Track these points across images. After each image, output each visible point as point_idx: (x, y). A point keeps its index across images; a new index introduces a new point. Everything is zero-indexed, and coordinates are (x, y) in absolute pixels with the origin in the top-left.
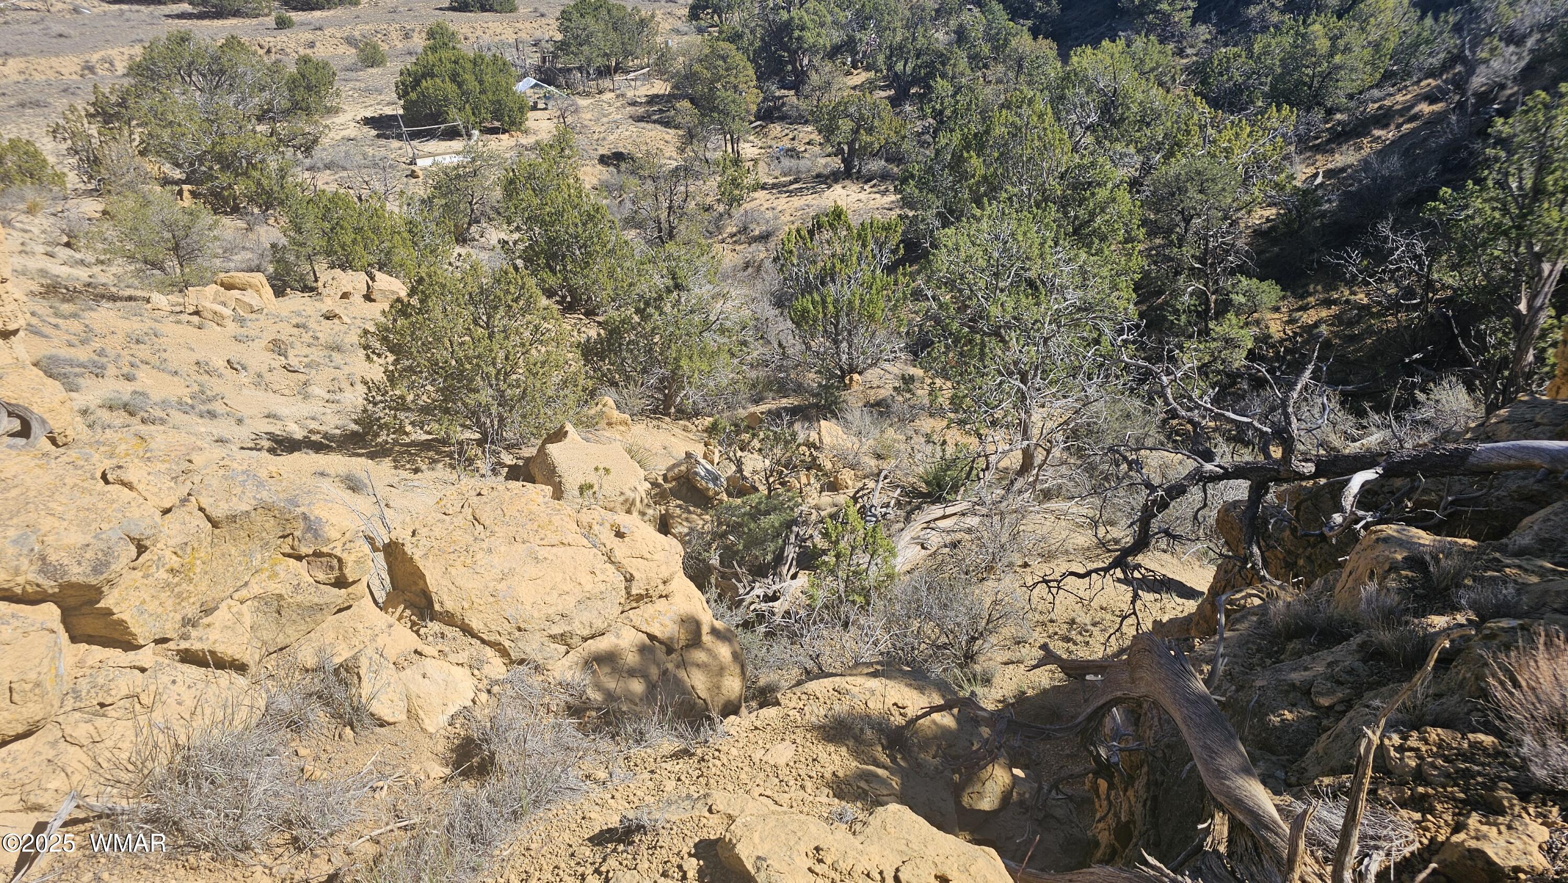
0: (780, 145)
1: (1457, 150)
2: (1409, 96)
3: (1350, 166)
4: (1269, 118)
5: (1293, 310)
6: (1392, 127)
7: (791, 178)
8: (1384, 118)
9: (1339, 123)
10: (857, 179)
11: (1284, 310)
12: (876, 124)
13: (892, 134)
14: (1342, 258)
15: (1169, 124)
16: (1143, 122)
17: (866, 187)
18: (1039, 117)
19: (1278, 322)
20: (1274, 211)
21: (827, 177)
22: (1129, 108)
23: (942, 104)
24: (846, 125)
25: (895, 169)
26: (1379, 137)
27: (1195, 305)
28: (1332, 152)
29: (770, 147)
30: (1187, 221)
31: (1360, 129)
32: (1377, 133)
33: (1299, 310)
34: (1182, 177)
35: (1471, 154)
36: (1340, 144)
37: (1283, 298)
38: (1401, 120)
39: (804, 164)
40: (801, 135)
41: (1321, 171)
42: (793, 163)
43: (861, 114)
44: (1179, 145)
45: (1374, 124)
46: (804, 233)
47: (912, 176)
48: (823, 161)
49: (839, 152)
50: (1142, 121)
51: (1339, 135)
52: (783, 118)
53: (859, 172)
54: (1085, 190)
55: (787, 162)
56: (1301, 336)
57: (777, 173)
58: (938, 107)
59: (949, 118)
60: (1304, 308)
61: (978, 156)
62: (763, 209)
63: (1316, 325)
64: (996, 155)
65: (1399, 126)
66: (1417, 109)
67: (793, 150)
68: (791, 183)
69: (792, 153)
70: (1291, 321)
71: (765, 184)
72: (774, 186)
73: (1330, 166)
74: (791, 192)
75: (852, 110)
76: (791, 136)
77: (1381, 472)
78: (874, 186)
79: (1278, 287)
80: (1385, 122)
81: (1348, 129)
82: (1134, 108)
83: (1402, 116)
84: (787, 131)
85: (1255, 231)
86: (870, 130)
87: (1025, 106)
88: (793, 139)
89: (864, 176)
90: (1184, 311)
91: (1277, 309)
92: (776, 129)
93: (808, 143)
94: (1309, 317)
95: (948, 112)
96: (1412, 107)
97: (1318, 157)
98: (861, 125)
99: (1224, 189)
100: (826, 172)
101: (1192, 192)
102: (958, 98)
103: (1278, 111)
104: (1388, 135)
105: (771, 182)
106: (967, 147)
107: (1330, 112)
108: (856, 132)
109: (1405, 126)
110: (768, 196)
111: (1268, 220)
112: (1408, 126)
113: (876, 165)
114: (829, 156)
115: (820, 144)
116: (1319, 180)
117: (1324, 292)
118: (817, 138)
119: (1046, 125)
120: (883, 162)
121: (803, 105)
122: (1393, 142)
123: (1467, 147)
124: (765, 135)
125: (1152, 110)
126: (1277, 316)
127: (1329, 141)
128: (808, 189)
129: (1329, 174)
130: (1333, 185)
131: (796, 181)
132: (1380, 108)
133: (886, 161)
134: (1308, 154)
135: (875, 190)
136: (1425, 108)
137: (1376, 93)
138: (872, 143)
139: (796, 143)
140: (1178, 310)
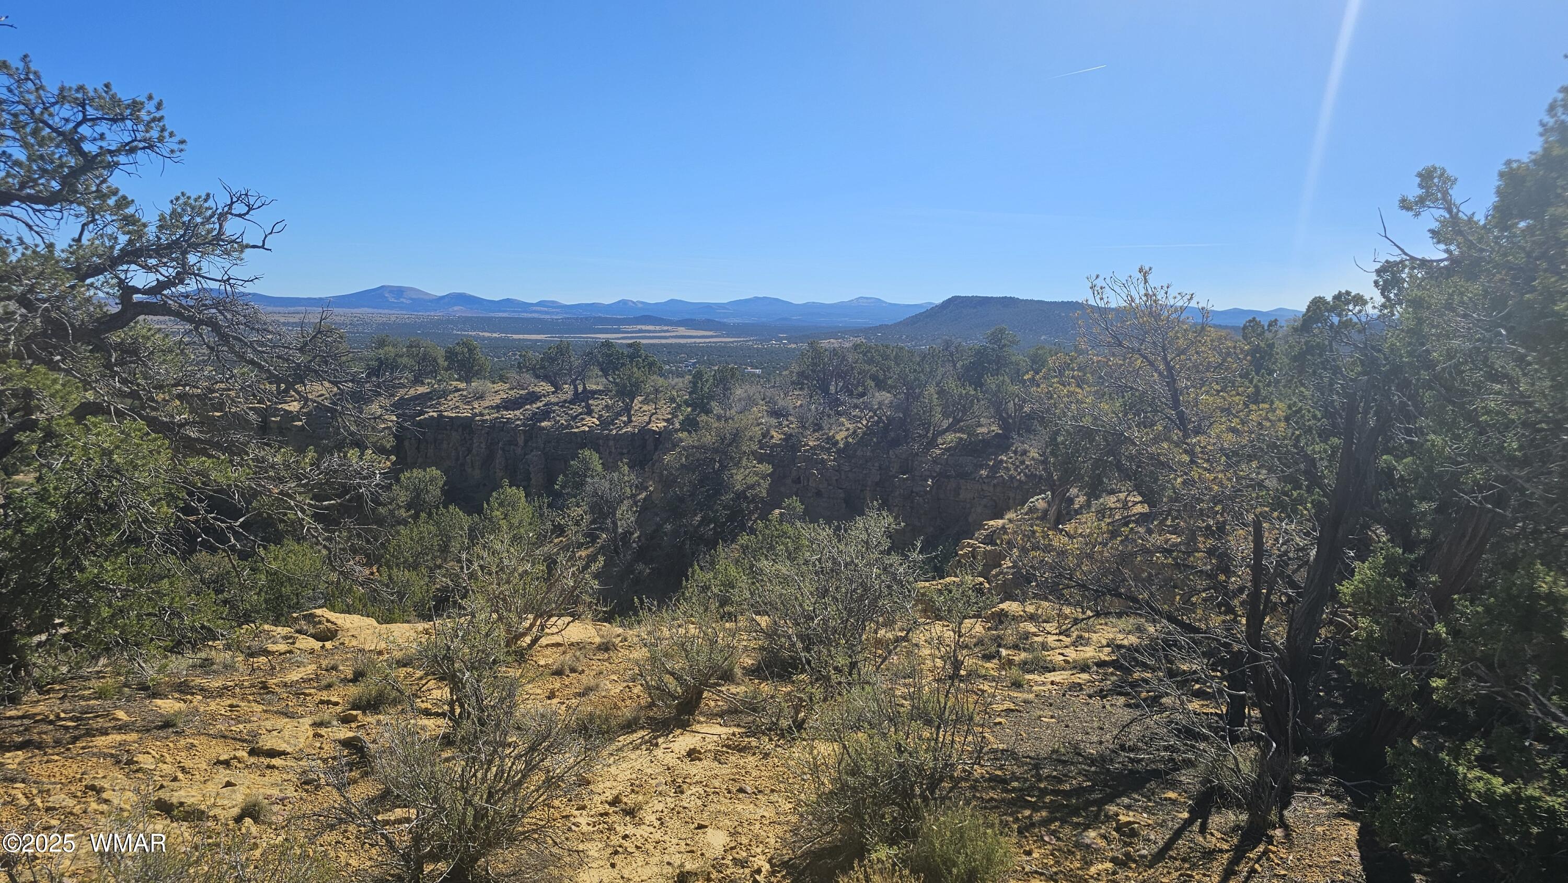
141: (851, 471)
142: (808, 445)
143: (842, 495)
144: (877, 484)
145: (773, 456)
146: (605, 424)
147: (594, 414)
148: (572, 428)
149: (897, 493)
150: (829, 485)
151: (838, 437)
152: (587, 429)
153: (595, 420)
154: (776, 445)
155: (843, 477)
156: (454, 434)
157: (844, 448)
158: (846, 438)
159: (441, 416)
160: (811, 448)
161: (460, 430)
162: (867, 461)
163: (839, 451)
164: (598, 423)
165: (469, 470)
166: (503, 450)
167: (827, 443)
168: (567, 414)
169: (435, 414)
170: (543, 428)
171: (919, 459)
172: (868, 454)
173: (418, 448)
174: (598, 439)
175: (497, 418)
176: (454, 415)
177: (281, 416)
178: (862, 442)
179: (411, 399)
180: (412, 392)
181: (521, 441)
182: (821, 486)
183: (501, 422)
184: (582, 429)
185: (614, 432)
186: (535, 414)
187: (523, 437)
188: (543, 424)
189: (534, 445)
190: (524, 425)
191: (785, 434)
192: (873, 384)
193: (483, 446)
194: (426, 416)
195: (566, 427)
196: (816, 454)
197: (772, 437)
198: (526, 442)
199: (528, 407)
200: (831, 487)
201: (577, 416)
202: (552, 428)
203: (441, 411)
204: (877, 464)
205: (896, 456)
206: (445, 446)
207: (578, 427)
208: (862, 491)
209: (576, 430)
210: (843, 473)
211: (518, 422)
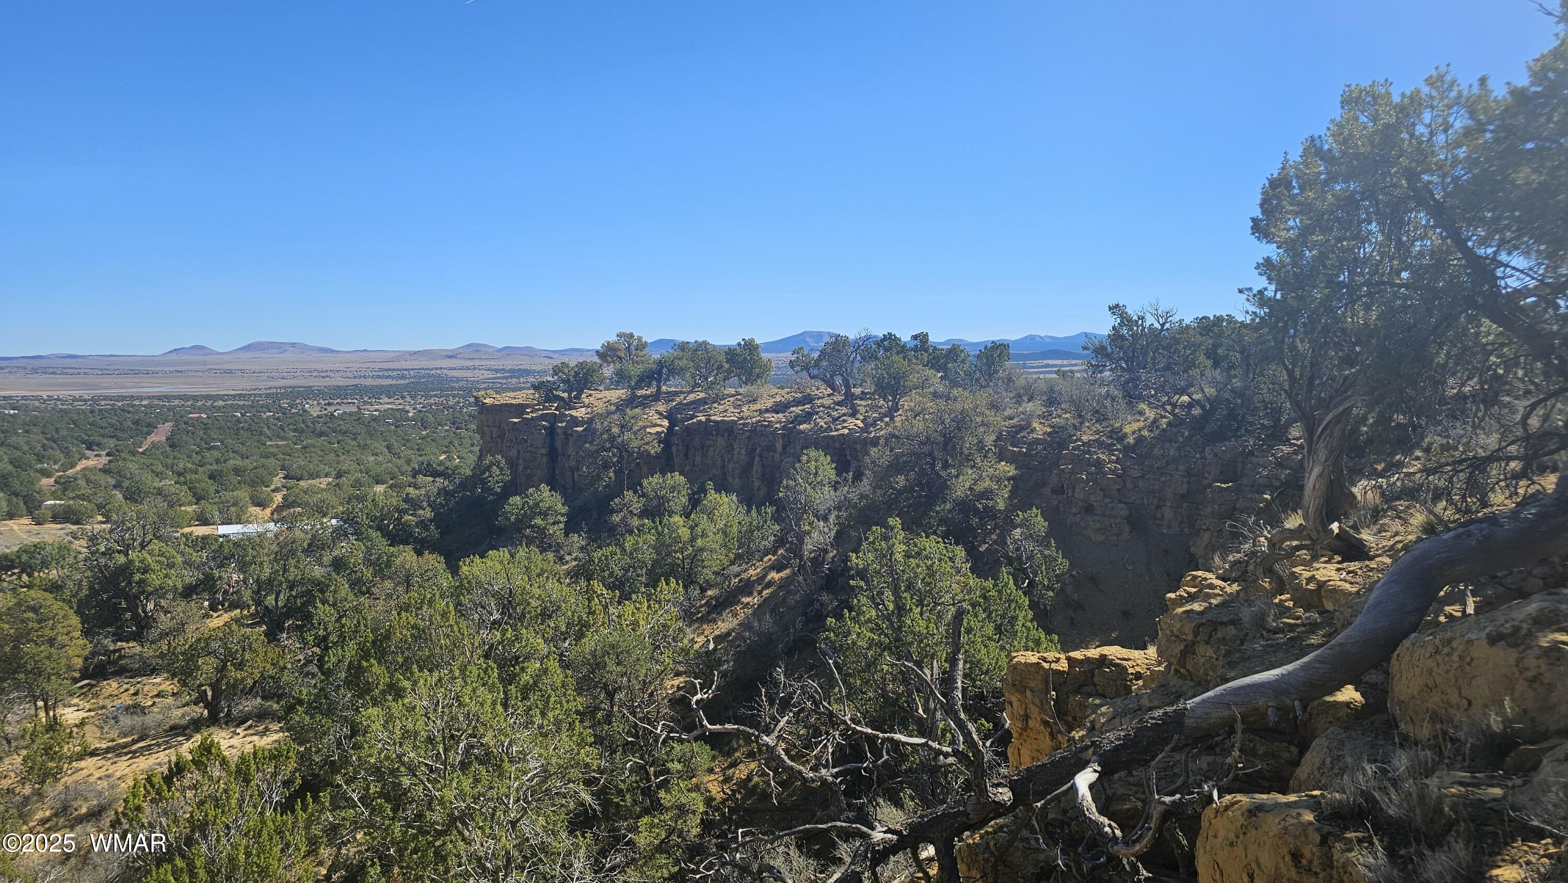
0: (117, 703)
1: (811, 602)
2: (759, 570)
3: (733, 630)
4: (661, 591)
5: (725, 768)
6: (755, 594)
7: (135, 737)
8: (747, 588)
9: (711, 598)
10: (226, 723)
11: (717, 770)
12: (247, 657)
13: (268, 666)
14: (754, 708)
15: (569, 613)
16: (545, 615)
17: (238, 731)
18: (442, 616)
19: (715, 783)
20: (682, 679)
21: (185, 728)
22: (529, 604)
23: (325, 629)
24: (207, 665)
25: (275, 706)
26: (748, 603)
27: (636, 782)
28: (715, 621)
29: (103, 707)
30: (611, 695)
31: (731, 599)
32: (745, 600)
33: (730, 767)
34: (599, 653)
35: (822, 605)
36: (720, 613)
37: (714, 758)
38: (760, 588)
39: (149, 720)
40: (146, 688)
41: (710, 638)
42: (137, 720)
43: (226, 648)
44: (587, 626)
45: (741, 594)
46: (157, 780)
47: (300, 702)
48: (179, 712)
49: (202, 697)
50: (543, 614)
51: (716, 607)
52: (122, 672)
53: (228, 714)
54: (513, 666)
55: (127, 721)
56: (740, 793)
57: (114, 734)
58: (321, 633)
59: (334, 643)
60: (734, 765)
61: (379, 663)
62: (92, 779)
63: (749, 778)
64: (400, 660)
65: (760, 593)
66: (769, 577)
67: (136, 706)
68: (134, 742)
69: (135, 709)
70: (727, 780)
71: (97, 749)
72: (108, 750)
73: (717, 633)
74: (135, 752)
75: (214, 645)
76: (132, 691)
77: (1099, 769)
78: (249, 727)
79: (708, 747)
80: (748, 591)
81: (721, 600)
82: (534, 603)
83: (759, 584)
84: (125, 686)
85: (670, 700)
86: (240, 666)
87: (425, 609)
88: (136, 694)
89: (235, 719)
90: (628, 790)
91: (711, 771)
92: (111, 686)
93: (158, 696)
94: (741, 772)
95: (333, 638)
96: (765, 576)
97: (705, 626)
98: (228, 659)
99: (638, 659)
100: (184, 722)
101: (611, 666)
102: (344, 620)
103: (667, 584)
104: (754, 600)
105: (104, 746)
106: (366, 656)
107: (703, 590)
108: (222, 669)
109: (765, 592)
110: (100, 764)
111: (679, 688)
112: (767, 591)
113: (250, 704)
114: (187, 704)
115: (174, 694)
116: (711, 646)
117: (746, 745)
118: (168, 686)
119: (452, 622)
120: (259, 700)
121: (149, 651)
122: (759, 606)
123: (818, 600)
124: (96, 695)
125: (551, 602)
126: (712, 777)
127: (709, 613)
128: (159, 745)
129: (718, 639)
130: (725, 649)
131: (141, 739)
132: (740, 581)
133: (263, 698)
134: (696, 626)
135: (250, 732)
136: (774, 575)
137: (736, 569)
138: (243, 679)
139: (140, 698)
140: (622, 790)
141: (1143, 477)
142: (1080, 440)
143: (1125, 513)
144: (1183, 497)
145: (1031, 456)
146: (868, 425)
147: (859, 416)
148: (831, 431)
149: (1209, 510)
150: (1105, 496)
151: (1127, 429)
152: (846, 431)
153: (859, 422)
154: (1037, 441)
155: (1129, 486)
156: (720, 439)
157: (1135, 445)
158: (1140, 430)
159: (709, 420)
160: (1084, 444)
161: (726, 435)
162: (1168, 463)
163: (1127, 449)
164: (862, 425)
165: (730, 479)
166: (761, 456)
167: (1111, 437)
168: (830, 415)
169: (703, 419)
170: (802, 432)
171: (1255, 460)
172: (1172, 453)
173: (686, 455)
174: (856, 443)
175: (759, 421)
176: (719, 419)
177: (568, 422)
178: (1165, 437)
179: (686, 404)
180: (691, 397)
181: (779, 446)
182: (1092, 498)
183: (762, 426)
184: (841, 432)
185: (873, 435)
186: (797, 416)
187: (781, 441)
188: (801, 427)
189: (792, 451)
190: (783, 428)
191: (1053, 427)
192: (1209, 363)
193: (743, 452)
194: (695, 420)
195: (825, 431)
196: (1089, 452)
197: (1033, 430)
198: (784, 447)
199: (794, 409)
200: (1107, 500)
201: (839, 417)
202: (810, 431)
203: (710, 415)
204: (1182, 468)
205: (1216, 455)
206: (711, 453)
207: (837, 430)
208: (1159, 507)
209: (834, 434)
210: (1129, 481)
211: (778, 426)
